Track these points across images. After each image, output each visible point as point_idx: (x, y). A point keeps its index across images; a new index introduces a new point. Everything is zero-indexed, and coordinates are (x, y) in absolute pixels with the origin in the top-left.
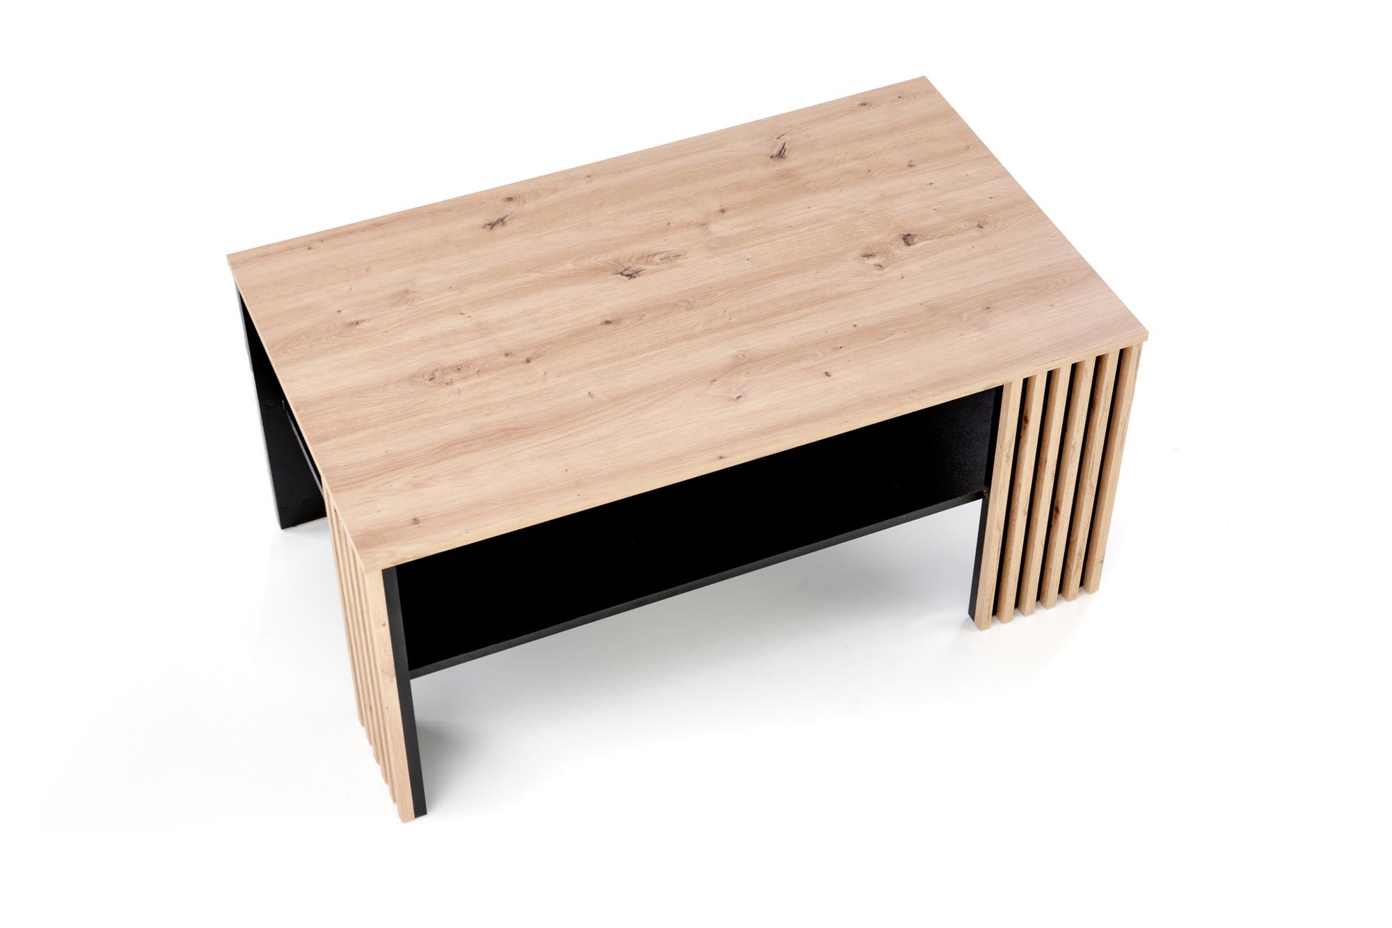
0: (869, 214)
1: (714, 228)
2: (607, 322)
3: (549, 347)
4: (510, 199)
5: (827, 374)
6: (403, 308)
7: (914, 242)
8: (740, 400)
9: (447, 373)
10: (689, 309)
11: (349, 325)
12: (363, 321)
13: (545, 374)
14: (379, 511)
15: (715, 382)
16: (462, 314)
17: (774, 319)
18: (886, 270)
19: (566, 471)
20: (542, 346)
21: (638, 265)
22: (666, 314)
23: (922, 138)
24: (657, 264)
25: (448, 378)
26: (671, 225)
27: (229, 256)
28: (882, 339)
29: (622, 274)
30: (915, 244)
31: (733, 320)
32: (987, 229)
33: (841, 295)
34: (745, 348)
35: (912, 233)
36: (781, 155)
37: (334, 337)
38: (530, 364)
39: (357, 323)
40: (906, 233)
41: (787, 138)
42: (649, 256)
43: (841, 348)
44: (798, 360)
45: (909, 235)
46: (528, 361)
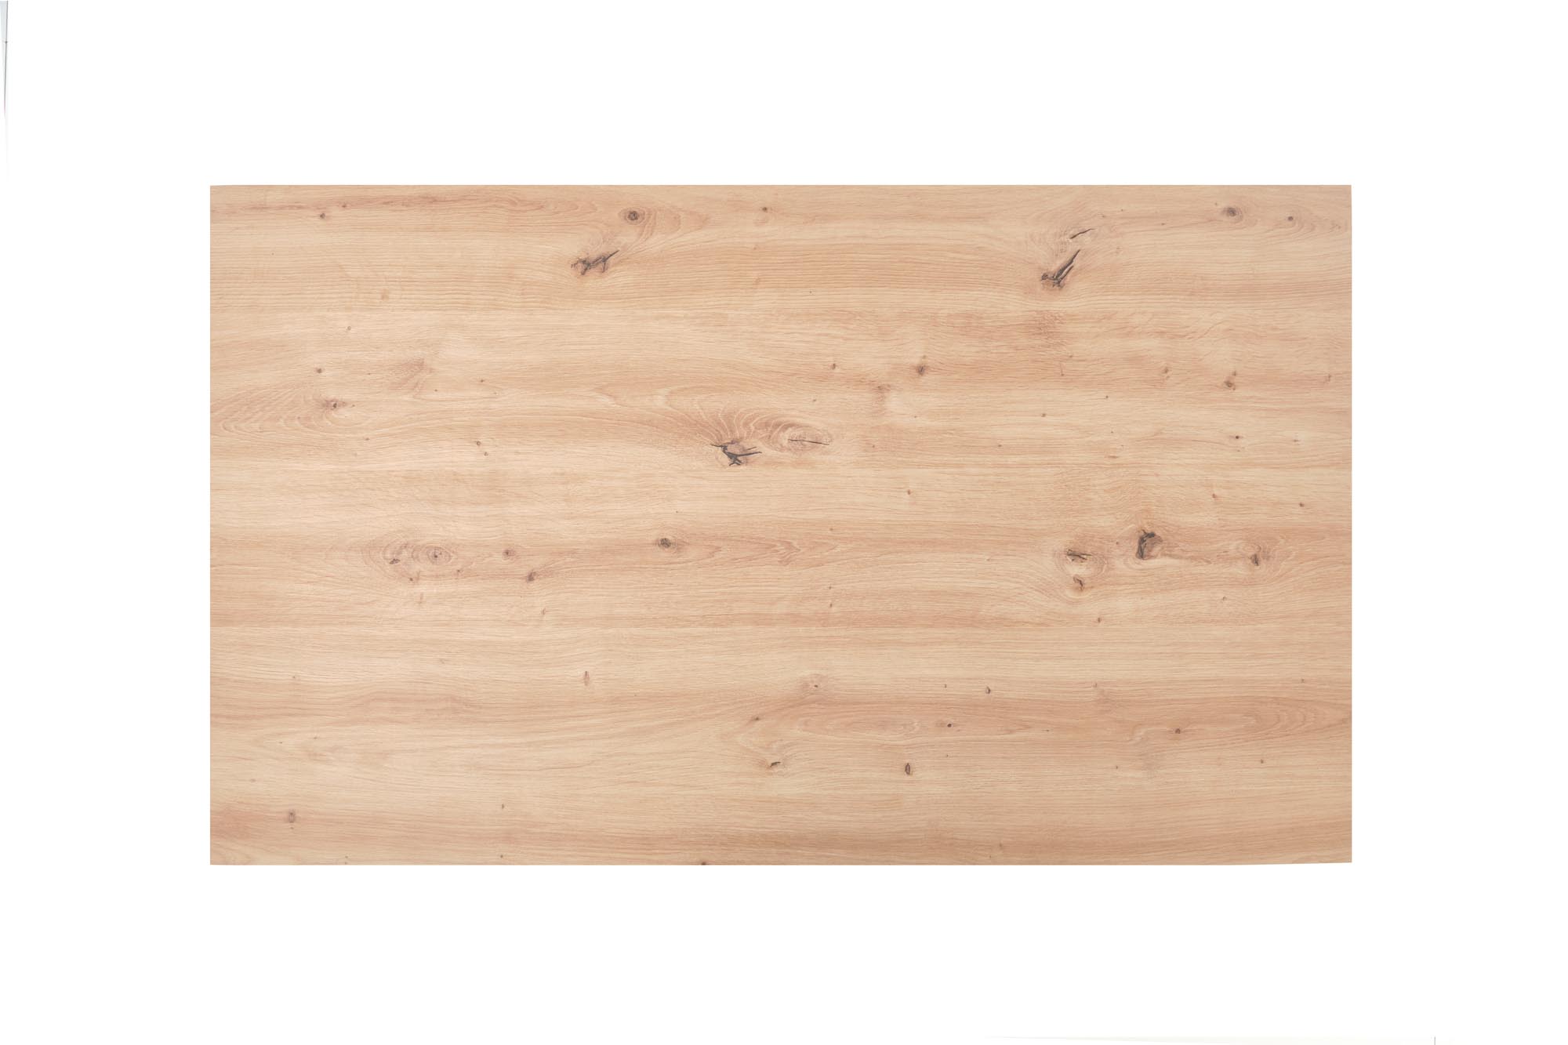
0: (1120, 466)
1: (894, 402)
2: (665, 543)
3: (568, 560)
4: (633, 216)
5: (908, 769)
6: (406, 398)
7: (1152, 554)
8: (776, 769)
9: (417, 557)
10: (785, 561)
11: (324, 405)
12: (344, 404)
13: (543, 612)
14: (254, 780)
15: (759, 722)
16: (478, 443)
17: (890, 630)
18: (1086, 595)
19: (503, 806)
20: (561, 554)
21: (753, 440)
22: (750, 559)
23: (1275, 329)
24: (782, 448)
25: (417, 567)
26: (837, 370)
27: (216, 191)
28: (1011, 732)
29: (724, 448)
30: (1151, 557)
31: (834, 609)
32: (1262, 569)
33: (1001, 622)
34: (824, 673)
35: (1158, 533)
36: (1057, 279)
37: (297, 422)
38: (533, 585)
39: (335, 406)
40: (1149, 530)
41: (1086, 239)
42: (777, 425)
43: (949, 725)
44: (883, 725)
45: (1152, 535)
46: (531, 578)
